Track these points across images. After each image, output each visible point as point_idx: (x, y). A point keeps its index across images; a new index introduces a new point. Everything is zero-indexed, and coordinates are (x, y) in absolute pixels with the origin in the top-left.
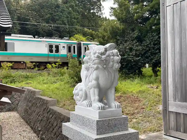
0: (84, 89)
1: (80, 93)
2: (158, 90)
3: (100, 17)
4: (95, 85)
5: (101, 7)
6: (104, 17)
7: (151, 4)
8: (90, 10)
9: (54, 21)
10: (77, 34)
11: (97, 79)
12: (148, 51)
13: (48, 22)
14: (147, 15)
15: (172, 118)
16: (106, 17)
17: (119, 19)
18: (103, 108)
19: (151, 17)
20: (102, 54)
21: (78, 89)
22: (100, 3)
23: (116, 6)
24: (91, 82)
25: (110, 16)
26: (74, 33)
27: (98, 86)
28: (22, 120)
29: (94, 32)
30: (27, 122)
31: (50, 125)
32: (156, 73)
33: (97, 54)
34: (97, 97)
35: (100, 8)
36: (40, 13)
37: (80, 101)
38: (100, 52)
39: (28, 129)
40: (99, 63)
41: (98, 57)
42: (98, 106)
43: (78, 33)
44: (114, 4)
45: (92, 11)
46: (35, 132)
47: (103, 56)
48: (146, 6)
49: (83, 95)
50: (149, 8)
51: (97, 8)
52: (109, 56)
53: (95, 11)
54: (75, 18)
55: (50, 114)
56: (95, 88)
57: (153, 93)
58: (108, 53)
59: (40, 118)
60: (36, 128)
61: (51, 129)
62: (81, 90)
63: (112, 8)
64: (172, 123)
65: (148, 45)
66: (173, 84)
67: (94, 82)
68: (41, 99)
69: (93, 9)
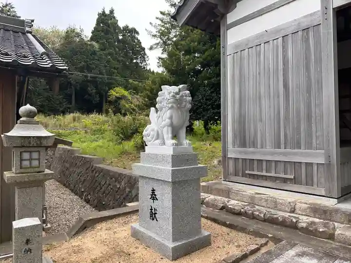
0: (156, 129)
1: (152, 133)
2: (211, 147)
3: (144, 68)
4: (169, 124)
5: (146, 56)
6: (148, 69)
7: (204, 56)
8: (132, 60)
9: (89, 69)
10: (117, 87)
11: (171, 118)
12: (200, 107)
13: (82, 71)
14: (199, 67)
15: (231, 163)
16: (150, 69)
17: (169, 71)
18: (177, 145)
19: (203, 70)
20: (177, 94)
21: (149, 130)
22: (145, 53)
23: (165, 56)
24: (165, 121)
25: (158, 66)
26: (113, 85)
27: (171, 125)
28: (57, 183)
29: (140, 84)
30: (64, 185)
31: (97, 184)
32: (208, 131)
33: (172, 94)
34: (170, 135)
35: (144, 58)
36: (72, 60)
37: (150, 141)
38: (175, 91)
39: (68, 191)
40: (174, 103)
41: (173, 96)
42: (172, 143)
43: (119, 85)
44: (162, 53)
45: (135, 61)
46: (76, 194)
47: (178, 96)
48: (198, 57)
49: (155, 135)
50: (201, 60)
51: (141, 58)
52: (182, 96)
53: (139, 61)
54: (115, 68)
55: (96, 173)
56: (168, 126)
57: (206, 150)
58: (181, 93)
59: (82, 179)
60: (78, 190)
61: (99, 188)
62: (153, 130)
63: (160, 58)
64: (231, 168)
65: (200, 99)
66: (233, 131)
67: (168, 121)
68: (83, 157)
69: (137, 58)
